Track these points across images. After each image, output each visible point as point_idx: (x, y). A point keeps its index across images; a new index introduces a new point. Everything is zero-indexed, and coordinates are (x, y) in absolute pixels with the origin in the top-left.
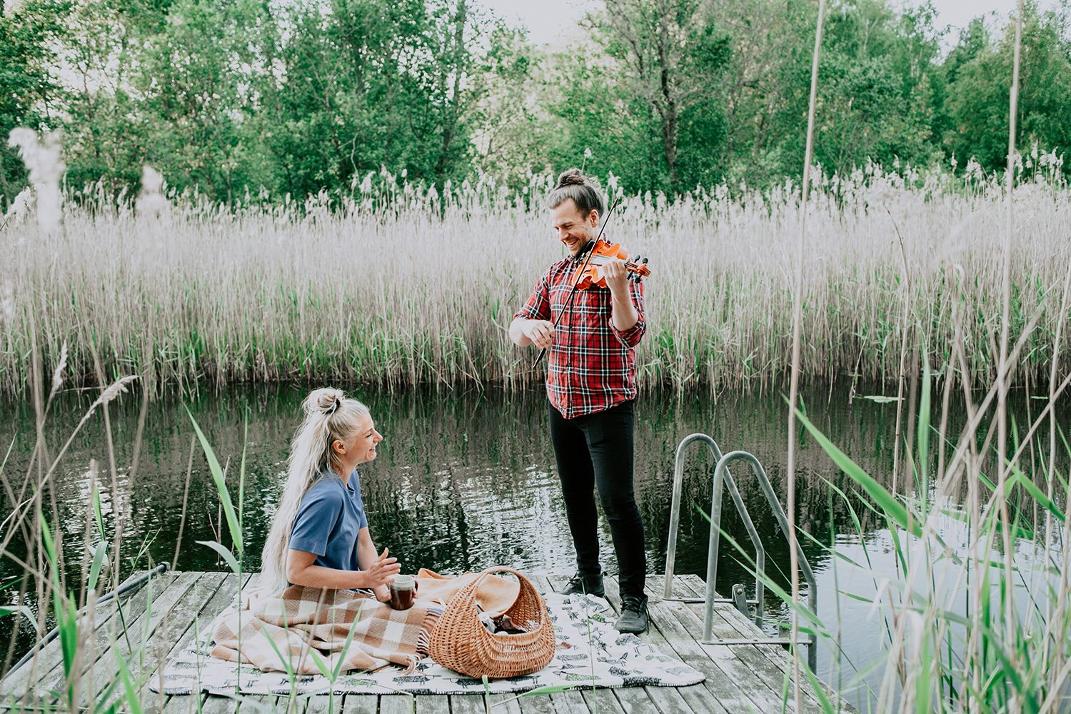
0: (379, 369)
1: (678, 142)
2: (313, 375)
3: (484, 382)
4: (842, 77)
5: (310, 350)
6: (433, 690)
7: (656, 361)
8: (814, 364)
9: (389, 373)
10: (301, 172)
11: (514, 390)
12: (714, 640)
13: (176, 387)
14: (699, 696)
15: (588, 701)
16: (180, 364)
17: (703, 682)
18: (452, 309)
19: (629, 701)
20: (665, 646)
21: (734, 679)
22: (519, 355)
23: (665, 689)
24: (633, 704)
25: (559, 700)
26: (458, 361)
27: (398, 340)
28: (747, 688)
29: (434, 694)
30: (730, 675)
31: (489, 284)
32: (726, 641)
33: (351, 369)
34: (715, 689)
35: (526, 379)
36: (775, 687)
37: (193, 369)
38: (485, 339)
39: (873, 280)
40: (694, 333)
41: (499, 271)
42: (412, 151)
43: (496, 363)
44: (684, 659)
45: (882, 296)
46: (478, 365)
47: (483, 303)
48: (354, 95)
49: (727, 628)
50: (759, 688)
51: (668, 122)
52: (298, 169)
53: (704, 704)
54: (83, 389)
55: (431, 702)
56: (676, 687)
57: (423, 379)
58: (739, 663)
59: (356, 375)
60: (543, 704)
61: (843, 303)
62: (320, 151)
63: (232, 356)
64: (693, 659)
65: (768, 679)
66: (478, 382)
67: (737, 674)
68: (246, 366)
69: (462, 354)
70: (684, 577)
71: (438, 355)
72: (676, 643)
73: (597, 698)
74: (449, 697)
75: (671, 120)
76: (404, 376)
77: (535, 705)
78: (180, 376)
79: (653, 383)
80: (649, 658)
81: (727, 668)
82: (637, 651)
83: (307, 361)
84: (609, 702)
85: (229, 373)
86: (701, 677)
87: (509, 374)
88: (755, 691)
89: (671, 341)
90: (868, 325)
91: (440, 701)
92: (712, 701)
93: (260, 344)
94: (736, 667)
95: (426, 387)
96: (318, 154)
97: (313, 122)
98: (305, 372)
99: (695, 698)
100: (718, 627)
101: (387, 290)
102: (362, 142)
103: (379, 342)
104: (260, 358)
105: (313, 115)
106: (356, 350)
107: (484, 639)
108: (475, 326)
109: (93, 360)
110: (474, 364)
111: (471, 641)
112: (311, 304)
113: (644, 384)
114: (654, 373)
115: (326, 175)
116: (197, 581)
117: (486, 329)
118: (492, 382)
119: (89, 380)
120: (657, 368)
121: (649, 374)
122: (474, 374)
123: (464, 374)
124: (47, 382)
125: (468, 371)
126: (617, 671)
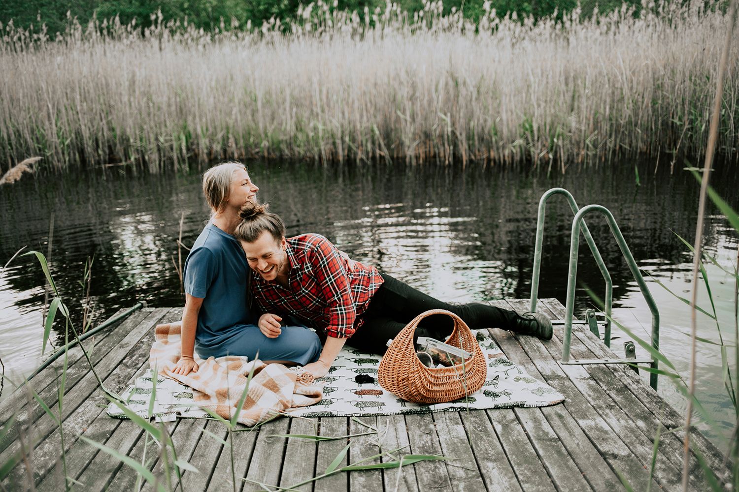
0: (316, 149)
2: (269, 153)
3: (392, 158)
5: (266, 135)
6: (335, 413)
7: (519, 142)
8: (640, 144)
9: (323, 152)
10: (262, 7)
11: (414, 163)
12: (572, 361)
13: (172, 164)
14: (560, 417)
15: (465, 422)
16: (175, 147)
17: (563, 402)
18: (369, 105)
19: (499, 422)
20: (531, 367)
21: (589, 399)
22: (417, 137)
23: (531, 410)
24: (503, 425)
25: (440, 421)
26: (373, 143)
27: (329, 128)
28: (600, 407)
29: (336, 416)
30: (586, 395)
31: (396, 86)
32: (581, 361)
33: (296, 149)
34: (573, 409)
35: (422, 156)
36: (625, 407)
37: (184, 151)
38: (392, 126)
39: (687, 79)
40: (549, 120)
41: (403, 75)
43: (401, 144)
44: (546, 379)
45: (695, 90)
46: (388, 146)
47: (392, 99)
49: (582, 348)
50: (611, 407)
53: (564, 425)
54: (107, 165)
55: (332, 424)
56: (540, 408)
57: (348, 156)
58: (592, 382)
59: (299, 153)
60: (426, 425)
61: (664, 97)
63: (212, 141)
64: (554, 379)
65: (618, 399)
66: (388, 157)
67: (592, 394)
68: (222, 148)
69: (376, 137)
70: (545, 300)
71: (359, 138)
72: (540, 364)
73: (473, 419)
74: (348, 418)
76: (334, 154)
77: (420, 427)
78: (175, 155)
79: (517, 158)
80: (518, 380)
81: (583, 387)
82: (506, 373)
83: (265, 144)
84: (482, 423)
85: (209, 154)
86: (560, 397)
87: (410, 152)
88: (608, 411)
89: (531, 127)
90: (683, 113)
91: (340, 423)
92: (570, 421)
93: (231, 131)
94: (591, 387)
95: (350, 161)
98: (263, 152)
99: (556, 418)
100: (575, 348)
101: (321, 91)
103: (315, 129)
104: (231, 141)
106: (300, 136)
107: (421, 373)
108: (385, 116)
109: (115, 145)
110: (385, 145)
111: (410, 375)
112: (267, 103)
113: (510, 159)
114: (519, 150)
115: (280, 8)
116: (164, 316)
117: (393, 119)
118: (398, 158)
119: (112, 159)
120: (520, 146)
121: (514, 151)
122: (385, 152)
123: (378, 152)
124: (83, 160)
125: (380, 149)
126: (490, 393)
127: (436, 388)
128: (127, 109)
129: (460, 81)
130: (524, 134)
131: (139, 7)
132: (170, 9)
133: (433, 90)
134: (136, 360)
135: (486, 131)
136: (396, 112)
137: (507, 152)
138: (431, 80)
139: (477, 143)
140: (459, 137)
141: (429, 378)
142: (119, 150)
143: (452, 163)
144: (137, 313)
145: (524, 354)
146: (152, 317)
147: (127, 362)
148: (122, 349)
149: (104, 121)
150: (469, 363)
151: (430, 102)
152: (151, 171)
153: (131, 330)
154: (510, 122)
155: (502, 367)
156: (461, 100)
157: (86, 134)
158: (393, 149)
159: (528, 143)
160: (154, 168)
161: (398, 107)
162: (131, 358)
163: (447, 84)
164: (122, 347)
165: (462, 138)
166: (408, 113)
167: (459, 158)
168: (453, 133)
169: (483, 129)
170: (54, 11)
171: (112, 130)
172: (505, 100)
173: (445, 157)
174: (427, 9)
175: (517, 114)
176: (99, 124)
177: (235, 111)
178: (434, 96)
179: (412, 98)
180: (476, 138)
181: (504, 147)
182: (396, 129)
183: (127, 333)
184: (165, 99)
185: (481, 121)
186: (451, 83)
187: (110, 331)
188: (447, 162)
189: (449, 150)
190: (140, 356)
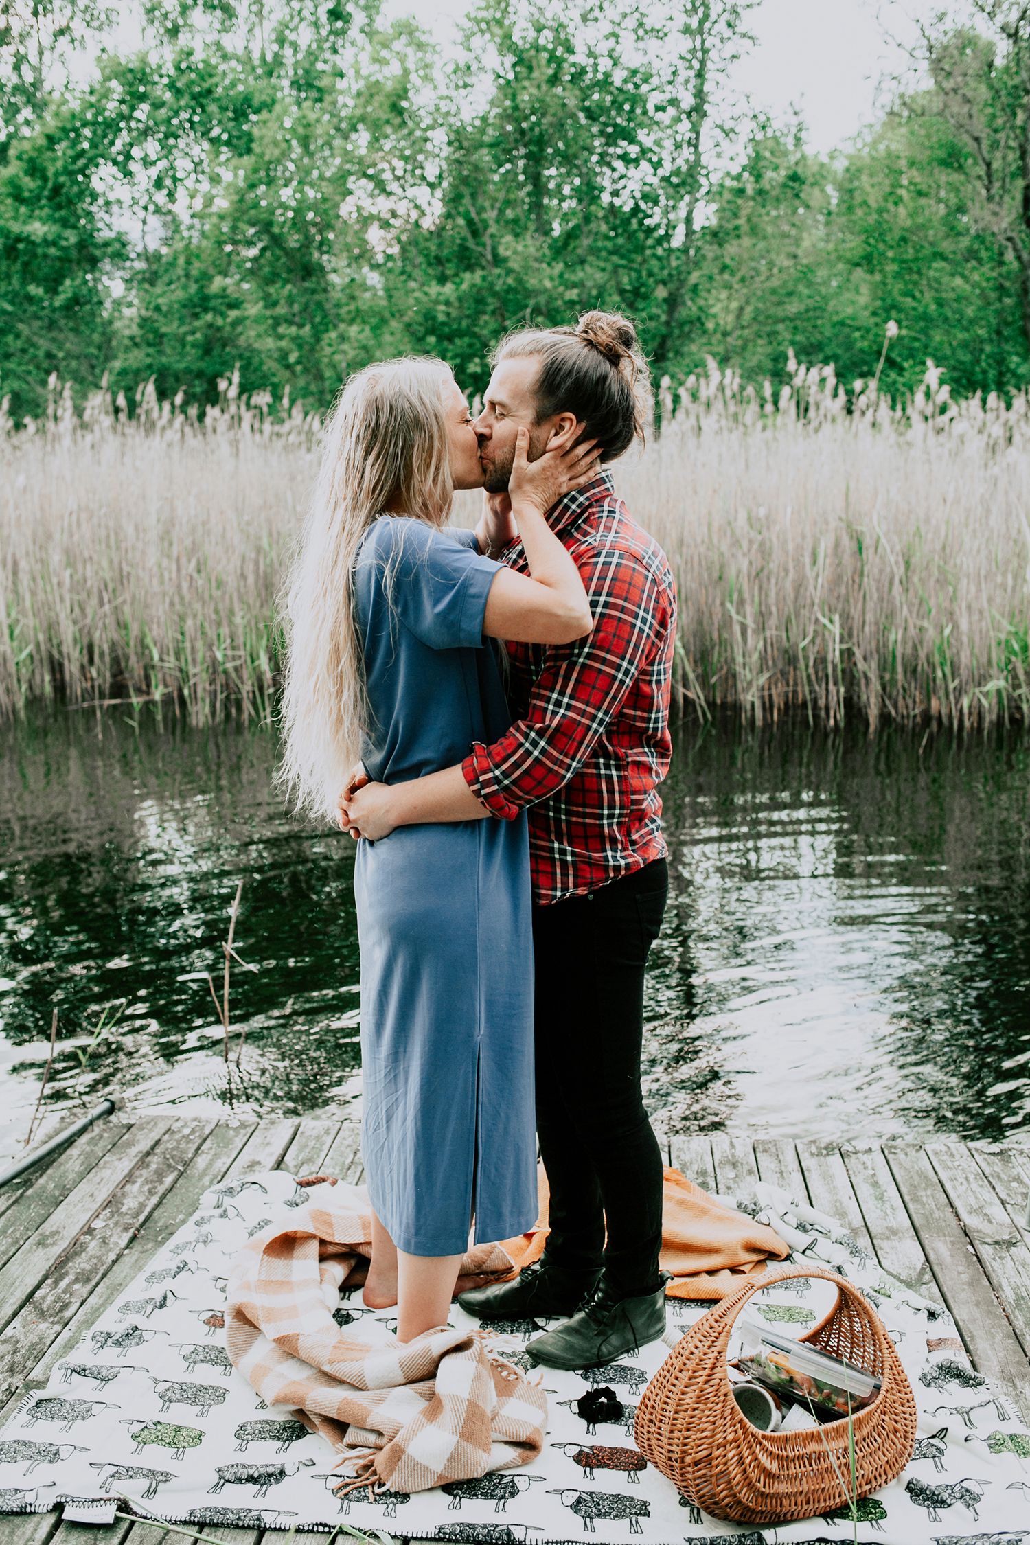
3: (711, 704)
7: (997, 683)
11: (759, 720)
13: (240, 705)
16: (247, 671)
22: (768, 663)
35: (778, 701)
38: (715, 636)
43: (732, 675)
46: (703, 680)
47: (716, 575)
48: (530, 241)
54: (107, 702)
78: (244, 689)
79: (990, 718)
80: (997, 1446)
87: (751, 694)
89: (1025, 645)
97: (466, 287)
105: (467, 275)
107: (744, 1447)
108: (699, 611)
109: (127, 658)
110: (697, 678)
111: (716, 1453)
113: (975, 718)
114: (994, 701)
116: (158, 1142)
118: (724, 705)
119: (119, 689)
120: (999, 692)
121: (985, 702)
122: (696, 693)
123: (681, 690)
124: (60, 687)
125: (685, 686)
126: (923, 1491)
127: (781, 1488)
128: (155, 582)
129: (868, 541)
130: (1009, 661)
131: (201, 358)
132: (261, 363)
133: (807, 560)
134: (64, 1292)
135: (922, 654)
136: (723, 604)
137: (965, 702)
138: (803, 537)
139: (900, 676)
140: (861, 665)
141: (764, 1459)
142: (135, 666)
143: (842, 725)
144: (98, 1128)
145: (1011, 1342)
146: (130, 1144)
147: (44, 1298)
148: (41, 1252)
149: (107, 607)
150: (871, 1414)
151: (799, 587)
152: (194, 722)
153: (76, 1183)
154: (977, 638)
155: (955, 1392)
156: (869, 583)
157: (68, 632)
158: (714, 686)
159: (1016, 686)
160: (200, 714)
161: (727, 594)
162: (56, 1283)
163: (837, 545)
164: (41, 1243)
165: (868, 668)
166: (749, 610)
167: (860, 710)
168: (848, 654)
169: (915, 648)
170: (31, 368)
171: (122, 625)
172: (966, 589)
173: (827, 708)
174: (797, 381)
175: (993, 618)
176: (95, 613)
178: (810, 574)
179: (758, 575)
180: (899, 669)
181: (959, 692)
182: (721, 641)
183: (65, 1192)
184: (236, 561)
185: (912, 632)
186: (847, 544)
187: (28, 1183)
188: (832, 722)
189: (837, 693)
190: (76, 1280)
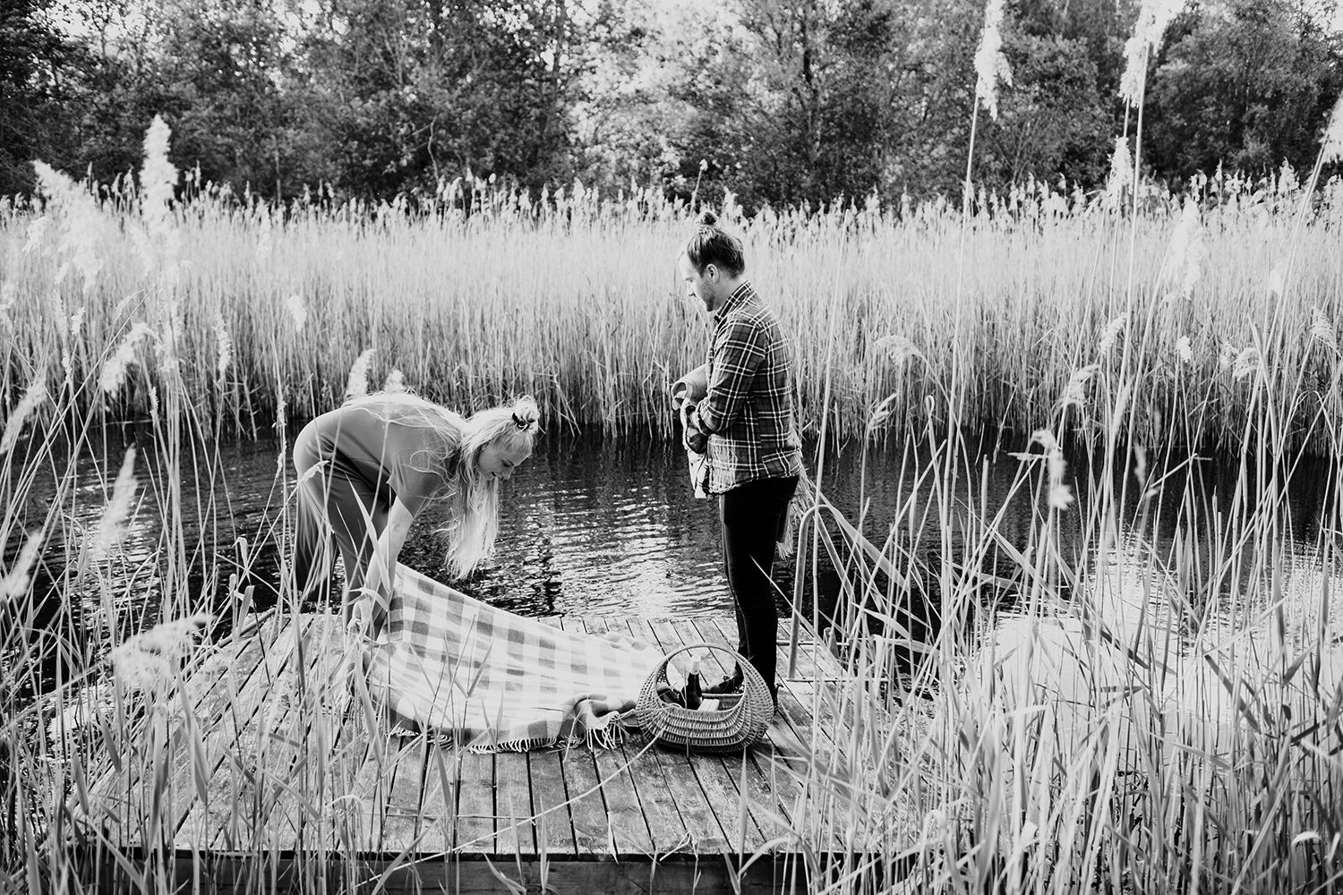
1: (822, 136)
4: (1023, 62)
11: (615, 435)
18: (547, 341)
22: (621, 396)
26: (553, 401)
27: (484, 377)
31: (590, 313)
35: (628, 422)
38: (584, 377)
41: (601, 298)
42: (502, 141)
47: (583, 333)
48: (434, 71)
51: (810, 113)
52: (364, 158)
62: (391, 137)
66: (574, 423)
69: (557, 395)
75: (814, 111)
85: (290, 408)
87: (609, 417)
93: (325, 373)
96: (388, 141)
97: (383, 102)
101: (472, 313)
102: (441, 128)
103: (462, 376)
104: (327, 389)
105: (383, 93)
108: (573, 360)
110: (571, 404)
112: (385, 329)
115: (398, 166)
117: (585, 363)
118: (590, 425)
122: (571, 416)
123: (559, 415)
125: (563, 412)
133: (648, 323)
136: (588, 355)
138: (645, 307)
151: (642, 342)
156: (690, 340)
158: (583, 412)
161: (590, 346)
163: (668, 313)
166: (607, 359)
177: (332, 342)
178: (649, 333)
179: (614, 334)
182: (588, 380)
186: (675, 312)
189: (669, 415)
